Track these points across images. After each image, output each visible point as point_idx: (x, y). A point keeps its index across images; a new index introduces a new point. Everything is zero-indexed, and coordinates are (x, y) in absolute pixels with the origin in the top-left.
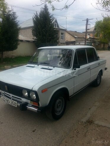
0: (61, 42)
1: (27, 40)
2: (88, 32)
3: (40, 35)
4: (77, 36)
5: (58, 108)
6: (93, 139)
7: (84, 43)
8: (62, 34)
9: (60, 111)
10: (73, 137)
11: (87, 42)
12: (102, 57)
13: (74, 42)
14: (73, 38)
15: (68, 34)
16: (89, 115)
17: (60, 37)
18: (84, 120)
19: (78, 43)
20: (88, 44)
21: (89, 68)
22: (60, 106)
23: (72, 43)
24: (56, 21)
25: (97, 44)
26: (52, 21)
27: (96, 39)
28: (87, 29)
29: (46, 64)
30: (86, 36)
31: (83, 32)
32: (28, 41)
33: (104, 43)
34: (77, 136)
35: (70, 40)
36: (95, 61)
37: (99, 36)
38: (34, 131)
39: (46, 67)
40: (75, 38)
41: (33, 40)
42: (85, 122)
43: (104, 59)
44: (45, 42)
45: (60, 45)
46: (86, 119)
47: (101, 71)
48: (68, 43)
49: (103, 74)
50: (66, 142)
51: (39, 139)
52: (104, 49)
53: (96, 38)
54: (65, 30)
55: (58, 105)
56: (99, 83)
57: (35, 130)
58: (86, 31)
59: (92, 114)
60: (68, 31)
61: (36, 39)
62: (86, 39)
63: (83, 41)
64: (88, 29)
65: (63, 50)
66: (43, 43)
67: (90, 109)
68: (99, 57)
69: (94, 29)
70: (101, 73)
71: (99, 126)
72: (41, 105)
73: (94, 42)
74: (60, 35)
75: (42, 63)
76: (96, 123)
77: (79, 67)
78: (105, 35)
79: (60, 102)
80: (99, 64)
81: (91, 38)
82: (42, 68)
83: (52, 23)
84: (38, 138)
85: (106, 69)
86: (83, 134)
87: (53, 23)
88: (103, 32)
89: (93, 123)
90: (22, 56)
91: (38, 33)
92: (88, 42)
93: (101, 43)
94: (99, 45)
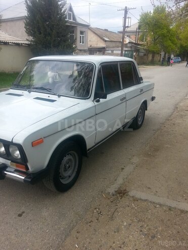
0: (79, 48)
1: (15, 42)
2: (127, 32)
3: (40, 33)
4: (108, 38)
5: (65, 170)
6: (125, 224)
7: (120, 52)
8: (82, 33)
9: (70, 176)
10: (92, 221)
11: (124, 49)
12: (149, 78)
13: (104, 48)
14: (102, 41)
15: (92, 33)
16: (120, 181)
17: (78, 39)
18: (112, 190)
19: (110, 52)
20: (126, 53)
21: (123, 99)
22: (69, 167)
23: (99, 51)
24: (71, 9)
25: (142, 54)
26: (63, 7)
27: (141, 45)
28: (125, 27)
29: (46, 89)
30: (123, 38)
31: (118, 32)
32: (18, 45)
33: (154, 53)
34: (97, 220)
35: (95, 46)
36: (134, 85)
37: (146, 39)
38: (20, 215)
39: (45, 96)
40: (106, 41)
41: (27, 42)
42: (112, 193)
43: (151, 81)
44: (51, 48)
45: (77, 54)
46: (116, 188)
47: (145, 103)
48: (92, 51)
49: (148, 108)
50: (77, 232)
51: (29, 230)
52: (152, 63)
53: (141, 43)
54: (87, 26)
55: (65, 166)
56: (140, 123)
57: (23, 212)
58: (124, 29)
59: (126, 178)
60: (92, 28)
61: (33, 42)
62: (123, 45)
63: (118, 47)
64: (128, 27)
65: (78, 63)
66: (46, 49)
67: (123, 169)
68: (141, 79)
69: (137, 26)
70: (144, 105)
71: (136, 200)
72: (32, 169)
73: (137, 51)
74: (79, 35)
75: (37, 88)
76: (131, 195)
77: (105, 97)
78: (156, 38)
79: (70, 160)
80: (142, 90)
81: (132, 43)
82: (37, 98)
83: (62, 11)
84: (28, 228)
85: (153, 99)
86: (108, 215)
87: (64, 12)
88: (152, 34)
89: (127, 195)
90: (7, 72)
91: (36, 30)
92: (126, 49)
93: (148, 52)
94: (145, 55)
